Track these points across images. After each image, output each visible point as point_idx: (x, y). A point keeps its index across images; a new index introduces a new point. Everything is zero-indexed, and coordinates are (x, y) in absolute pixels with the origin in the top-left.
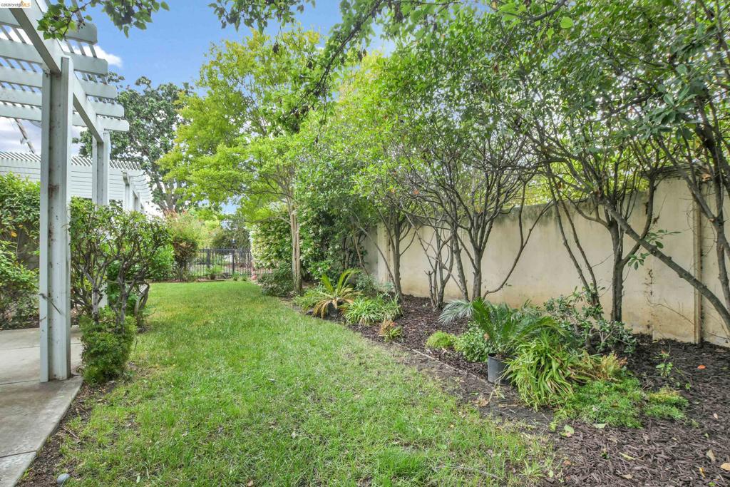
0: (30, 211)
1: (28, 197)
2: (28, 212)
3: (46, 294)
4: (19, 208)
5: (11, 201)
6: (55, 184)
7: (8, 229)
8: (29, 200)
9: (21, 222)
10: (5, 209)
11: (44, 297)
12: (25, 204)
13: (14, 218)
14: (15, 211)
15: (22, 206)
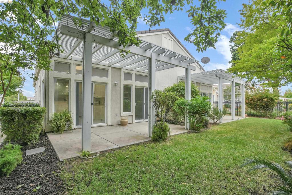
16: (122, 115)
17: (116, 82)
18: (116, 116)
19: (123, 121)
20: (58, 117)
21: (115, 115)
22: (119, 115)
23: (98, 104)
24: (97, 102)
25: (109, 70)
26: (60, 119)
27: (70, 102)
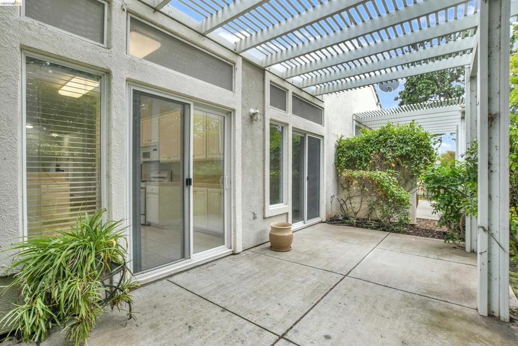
0: (403, 148)
1: (401, 137)
2: (402, 148)
3: (486, 227)
4: (396, 146)
5: (390, 141)
6: (494, 113)
7: (390, 161)
8: (402, 139)
9: (397, 156)
10: (387, 147)
11: (485, 230)
12: (399, 143)
13: (393, 153)
14: (394, 148)
15: (398, 144)
16: (266, 216)
17: (252, 111)
18: (255, 218)
19: (278, 234)
20: (57, 262)
21: (252, 217)
22: (259, 216)
23: (166, 181)
24: (165, 175)
25: (237, 66)
26: (67, 272)
27: (108, 176)
